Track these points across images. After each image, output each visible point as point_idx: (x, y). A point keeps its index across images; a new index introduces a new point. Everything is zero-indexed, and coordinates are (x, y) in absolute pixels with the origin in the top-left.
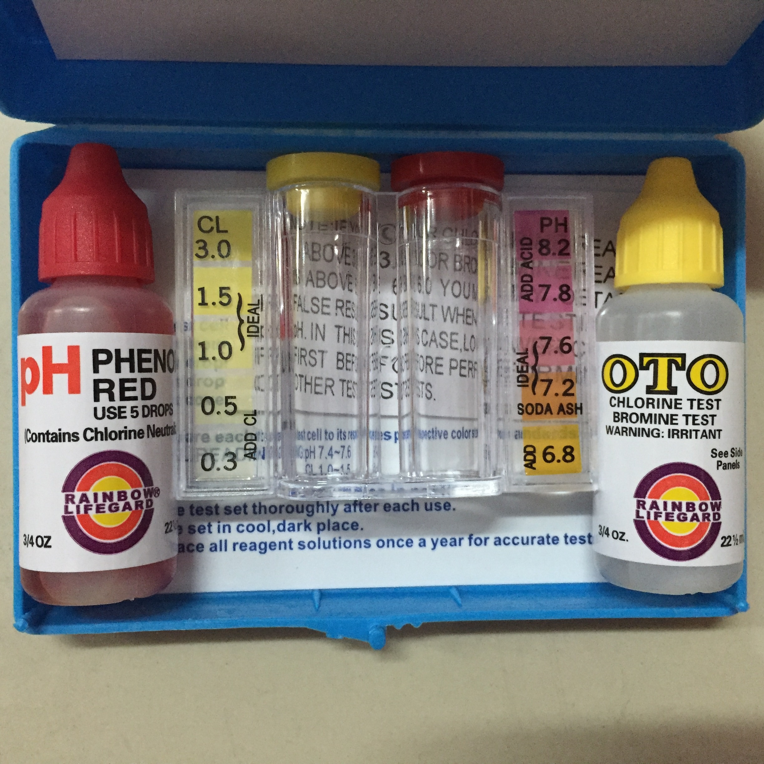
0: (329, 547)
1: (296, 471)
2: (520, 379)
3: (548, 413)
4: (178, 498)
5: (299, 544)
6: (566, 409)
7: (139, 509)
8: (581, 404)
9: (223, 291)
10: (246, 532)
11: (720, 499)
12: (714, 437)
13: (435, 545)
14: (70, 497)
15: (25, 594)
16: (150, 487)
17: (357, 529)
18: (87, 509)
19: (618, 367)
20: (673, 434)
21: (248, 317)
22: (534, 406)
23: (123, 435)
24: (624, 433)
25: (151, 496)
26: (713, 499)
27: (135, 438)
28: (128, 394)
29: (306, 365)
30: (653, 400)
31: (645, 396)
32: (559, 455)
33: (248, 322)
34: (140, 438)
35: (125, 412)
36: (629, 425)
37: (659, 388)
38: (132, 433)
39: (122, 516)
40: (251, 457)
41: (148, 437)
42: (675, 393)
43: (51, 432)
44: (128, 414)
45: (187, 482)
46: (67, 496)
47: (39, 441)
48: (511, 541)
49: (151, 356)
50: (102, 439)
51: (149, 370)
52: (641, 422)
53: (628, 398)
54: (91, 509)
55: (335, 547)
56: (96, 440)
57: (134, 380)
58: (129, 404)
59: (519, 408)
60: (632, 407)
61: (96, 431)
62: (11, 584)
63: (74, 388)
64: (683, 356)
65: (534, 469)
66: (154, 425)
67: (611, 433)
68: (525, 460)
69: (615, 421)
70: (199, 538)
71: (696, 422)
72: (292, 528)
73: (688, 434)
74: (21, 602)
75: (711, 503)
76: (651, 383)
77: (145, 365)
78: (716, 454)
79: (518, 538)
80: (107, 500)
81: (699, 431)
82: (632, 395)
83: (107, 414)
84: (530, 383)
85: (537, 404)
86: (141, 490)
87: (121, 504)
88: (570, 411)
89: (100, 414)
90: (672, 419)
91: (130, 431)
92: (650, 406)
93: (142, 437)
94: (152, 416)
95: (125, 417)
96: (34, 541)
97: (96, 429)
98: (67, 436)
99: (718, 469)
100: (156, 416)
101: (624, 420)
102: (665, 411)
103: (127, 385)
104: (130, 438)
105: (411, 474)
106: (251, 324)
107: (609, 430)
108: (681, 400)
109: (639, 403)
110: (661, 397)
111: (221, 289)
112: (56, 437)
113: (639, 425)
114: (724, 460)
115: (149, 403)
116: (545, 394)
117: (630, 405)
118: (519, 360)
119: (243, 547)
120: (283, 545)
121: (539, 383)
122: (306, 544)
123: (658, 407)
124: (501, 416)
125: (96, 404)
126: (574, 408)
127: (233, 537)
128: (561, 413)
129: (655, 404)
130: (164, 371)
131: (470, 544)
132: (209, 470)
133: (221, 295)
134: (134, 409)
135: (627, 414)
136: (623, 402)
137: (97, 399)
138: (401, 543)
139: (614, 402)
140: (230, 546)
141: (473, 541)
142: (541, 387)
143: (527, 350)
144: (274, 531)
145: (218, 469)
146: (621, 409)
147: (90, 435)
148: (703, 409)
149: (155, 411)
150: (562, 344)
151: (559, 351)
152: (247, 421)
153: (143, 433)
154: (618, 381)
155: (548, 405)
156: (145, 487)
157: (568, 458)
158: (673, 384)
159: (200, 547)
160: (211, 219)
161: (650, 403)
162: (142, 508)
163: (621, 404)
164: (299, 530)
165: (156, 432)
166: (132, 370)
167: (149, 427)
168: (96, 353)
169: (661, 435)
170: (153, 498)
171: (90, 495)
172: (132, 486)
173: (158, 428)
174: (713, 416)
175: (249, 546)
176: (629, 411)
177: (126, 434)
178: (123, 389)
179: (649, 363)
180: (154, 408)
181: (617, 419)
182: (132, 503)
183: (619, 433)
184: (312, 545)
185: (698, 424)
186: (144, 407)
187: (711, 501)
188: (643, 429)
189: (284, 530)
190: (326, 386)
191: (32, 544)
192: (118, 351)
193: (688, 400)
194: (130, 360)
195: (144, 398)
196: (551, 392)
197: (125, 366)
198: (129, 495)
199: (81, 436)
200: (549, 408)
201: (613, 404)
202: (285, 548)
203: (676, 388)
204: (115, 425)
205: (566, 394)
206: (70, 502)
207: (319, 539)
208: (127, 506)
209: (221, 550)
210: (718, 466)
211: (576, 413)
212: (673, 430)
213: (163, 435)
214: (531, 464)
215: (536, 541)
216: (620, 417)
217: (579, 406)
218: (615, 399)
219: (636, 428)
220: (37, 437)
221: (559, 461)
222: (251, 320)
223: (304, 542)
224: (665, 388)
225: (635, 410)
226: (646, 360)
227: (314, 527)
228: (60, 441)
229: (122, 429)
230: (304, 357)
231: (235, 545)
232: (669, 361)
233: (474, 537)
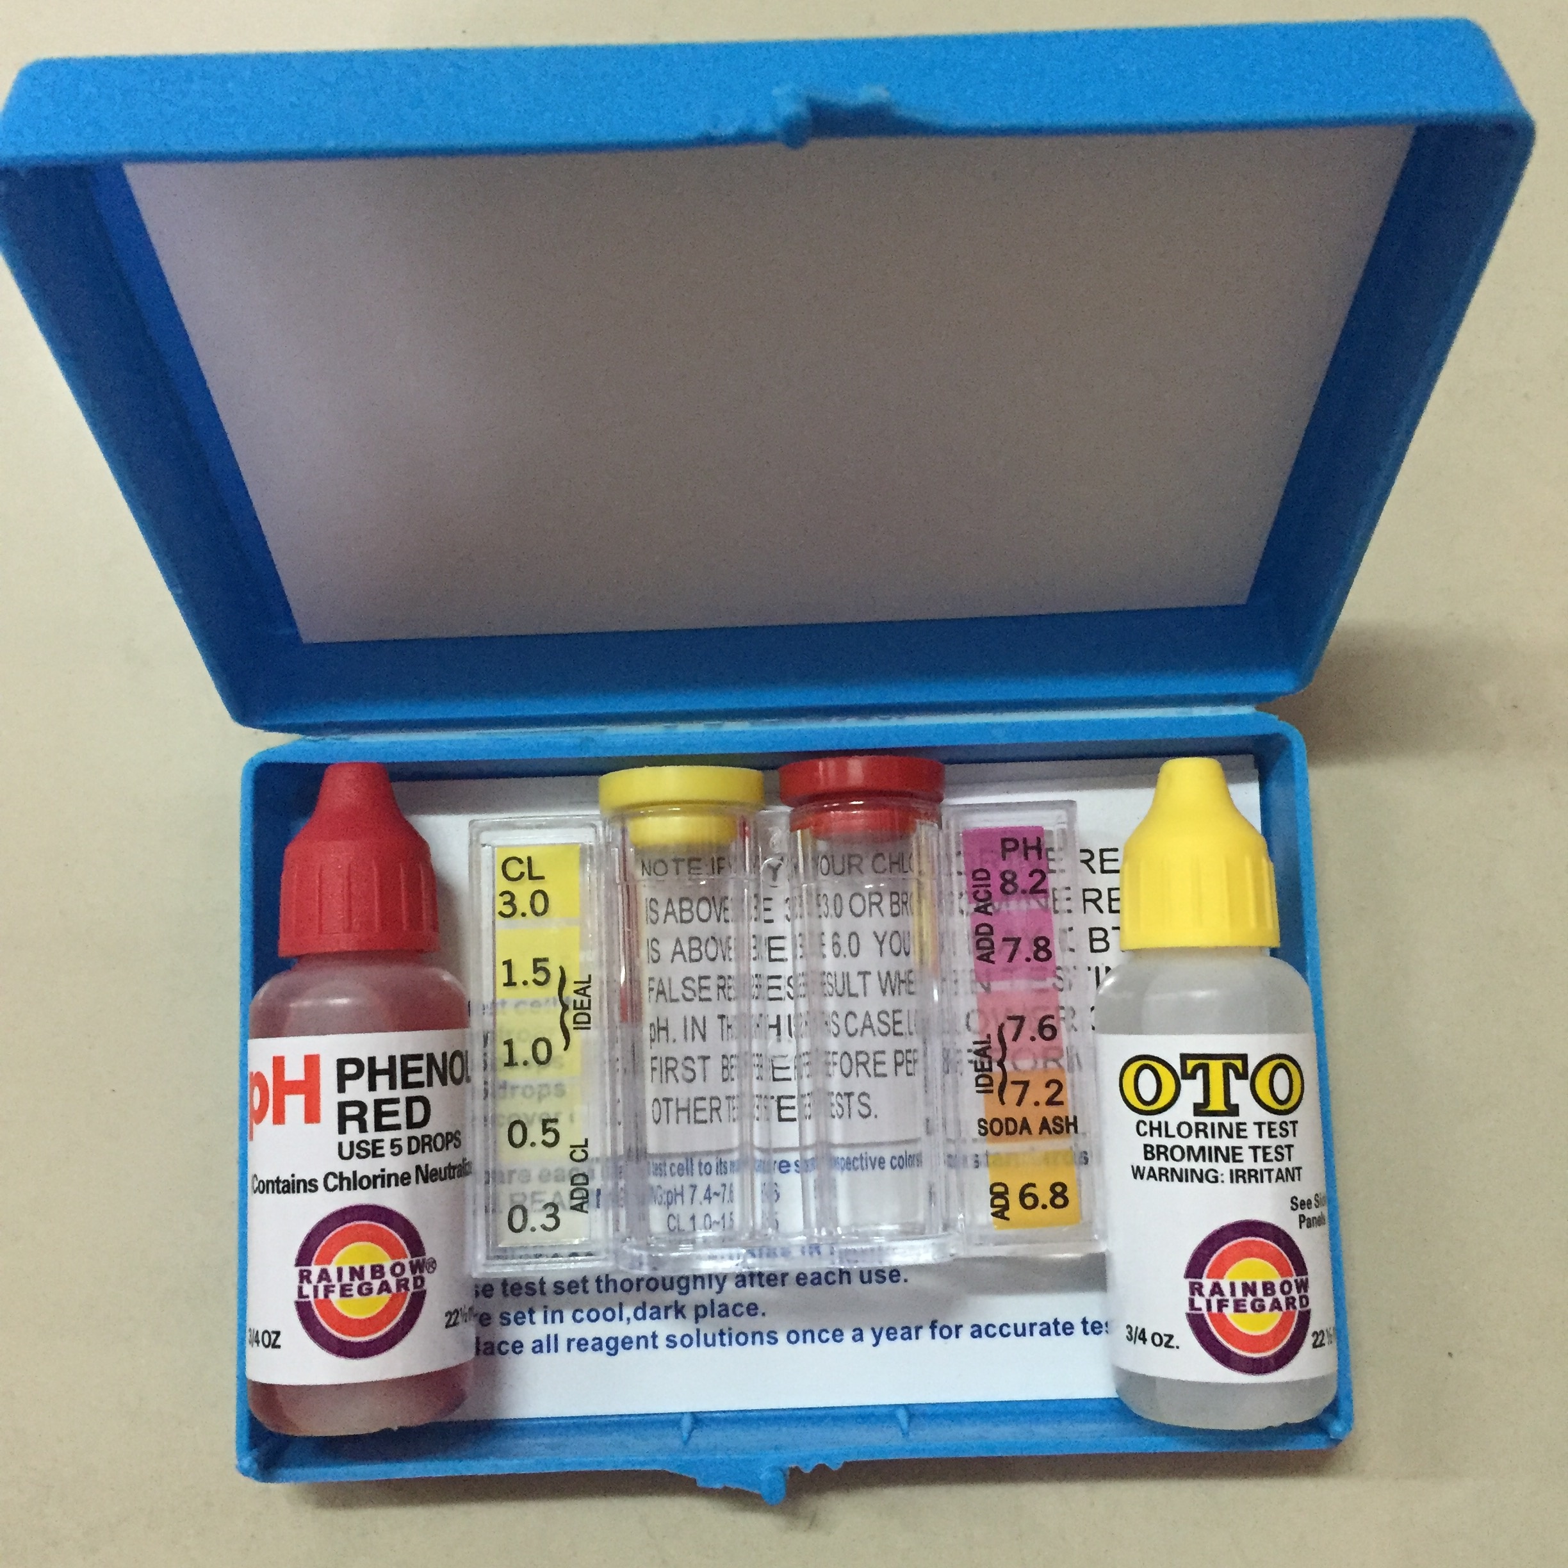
0: (714, 1344)
1: (649, 1230)
2: (981, 1081)
3: (1025, 1132)
4: (475, 1275)
5: (668, 1339)
6: (1051, 1126)
7: (403, 1290)
8: (1075, 1118)
9: (539, 965)
10: (586, 1321)
11: (1306, 1274)
12: (1293, 1180)
13: (878, 1338)
14: (305, 1274)
15: (252, 1420)
16: (420, 1258)
17: (756, 1314)
18: (328, 1290)
19: (1147, 1075)
20: (1238, 1177)
21: (575, 1002)
22: (1004, 1122)
23: (379, 1181)
24: (1164, 1178)
25: (422, 1271)
26: (1297, 1275)
27: (397, 1185)
28: (386, 1121)
29: (677, 1081)
30: (1205, 1125)
31: (1193, 1120)
32: (1045, 1196)
33: (575, 1008)
34: (404, 1185)
35: (382, 1148)
36: (1170, 1164)
37: (1212, 1107)
38: (393, 1179)
39: (377, 1303)
40: (582, 1210)
41: (417, 1182)
42: (1237, 1114)
43: (282, 1179)
44: (387, 1150)
45: (488, 1250)
46: (301, 1272)
47: (268, 1192)
48: (997, 1330)
49: (423, 1064)
50: (349, 1189)
51: (420, 1085)
52: (1189, 1159)
53: (1166, 1123)
54: (333, 1291)
55: (723, 1344)
56: (341, 1189)
57: (395, 1101)
58: (388, 1136)
59: (980, 1126)
60: (1173, 1136)
61: (341, 1177)
62: (233, 1402)
63: (312, 1115)
64: (1244, 1058)
65: (1008, 1219)
66: (427, 1166)
67: (1142, 1177)
68: (993, 1206)
69: (1146, 1158)
70: (513, 1333)
71: (1268, 1157)
72: (656, 1314)
73: (1259, 1176)
74: (246, 1426)
75: (1296, 1281)
76: (1201, 1100)
77: (412, 1078)
78: (1296, 1204)
79: (1008, 1326)
80: (356, 1278)
81: (1272, 1170)
82: (1172, 1117)
83: (356, 1151)
84: (996, 1088)
85: (1007, 1120)
86: (406, 1262)
87: (376, 1284)
88: (1058, 1129)
89: (346, 1153)
90: (1235, 1154)
91: (390, 1176)
92: (1201, 1134)
93: (408, 1184)
94: (423, 1151)
95: (382, 1155)
96: (260, 1339)
97: (341, 1173)
98: (302, 1185)
99: (1301, 1227)
100: (431, 1151)
101: (1162, 1157)
102: (1224, 1142)
103: (385, 1108)
104: (389, 1185)
105: (819, 1232)
106: (578, 1011)
107: (1137, 1172)
108: (1245, 1124)
109: (1185, 1130)
110: (1217, 1120)
111: (536, 961)
112: (288, 1186)
113: (1186, 1164)
114: (1309, 1213)
115: (418, 1133)
116: (1019, 1103)
117: (1170, 1133)
118: (977, 1052)
119: (582, 1344)
120: (642, 1342)
121: (1009, 1086)
122: (678, 1340)
123: (1213, 1136)
124: (952, 1137)
125: (342, 1138)
126: (1064, 1124)
127: (568, 1329)
128: (1045, 1132)
129: (1209, 1131)
130: (444, 1083)
131: (933, 1337)
132: (519, 1231)
133: (536, 970)
134: (396, 1143)
135: (1166, 1148)
136: (1159, 1129)
137: (342, 1130)
138: (824, 1336)
139: (1144, 1128)
140: (563, 1345)
141: (937, 1331)
142: (1012, 1093)
143: (989, 1036)
144: (628, 1319)
145: (533, 1230)
146: (1155, 1140)
147: (333, 1182)
148: (1276, 1136)
149: (428, 1144)
150: (1041, 1028)
151: (1037, 1036)
152: (575, 1156)
153: (409, 1177)
154: (1148, 1095)
155: (1025, 1120)
156: (412, 1257)
157: (1060, 1201)
158: (1233, 1101)
159: (517, 1347)
160: (520, 861)
161: (1201, 1131)
162: (407, 1289)
163: (1156, 1133)
164: (666, 1317)
165: (427, 1175)
166: (392, 1086)
167: (418, 1168)
168: (342, 1063)
169: (1220, 1179)
170: (425, 1274)
171: (332, 1271)
172: (393, 1257)
173: (434, 1169)
174: (1289, 1147)
175: (591, 1343)
176: (1169, 1143)
177: (384, 1179)
178: (379, 1115)
179: (1195, 1069)
180: (427, 1140)
181: (1149, 1155)
182: (392, 1282)
183: (1154, 1176)
184: (687, 1341)
185: (1271, 1161)
186: (410, 1139)
187: (1295, 1277)
188: (1193, 1171)
189: (644, 1318)
190: (712, 1109)
191: (258, 1342)
192: (372, 1060)
193: (1255, 1123)
194: (390, 1072)
195: (411, 1125)
196: (1030, 1097)
197: (382, 1081)
198: (387, 1270)
199: (320, 1184)
200: (1025, 1126)
201: (1142, 1132)
202: (646, 1346)
203: (1237, 1106)
204: (368, 1167)
205: (1050, 1102)
206: (305, 1282)
207: (698, 1331)
208: (385, 1288)
209: (549, 1351)
210: (1301, 1222)
211: (1068, 1131)
212: (1237, 1171)
213: (442, 1180)
214: (1002, 1212)
215: (1037, 1330)
216: (1155, 1152)
217: (1071, 1120)
218: (1145, 1124)
219: (1181, 1170)
220: (265, 1187)
221: (1044, 1207)
222: (578, 1005)
223: (674, 1337)
224: (1223, 1108)
225: (1178, 1141)
226: (1191, 1064)
227: (690, 1313)
228: (294, 1192)
229: (378, 1172)
230: (673, 1069)
231: (570, 1341)
232: (1224, 1065)
233: (939, 1325)
